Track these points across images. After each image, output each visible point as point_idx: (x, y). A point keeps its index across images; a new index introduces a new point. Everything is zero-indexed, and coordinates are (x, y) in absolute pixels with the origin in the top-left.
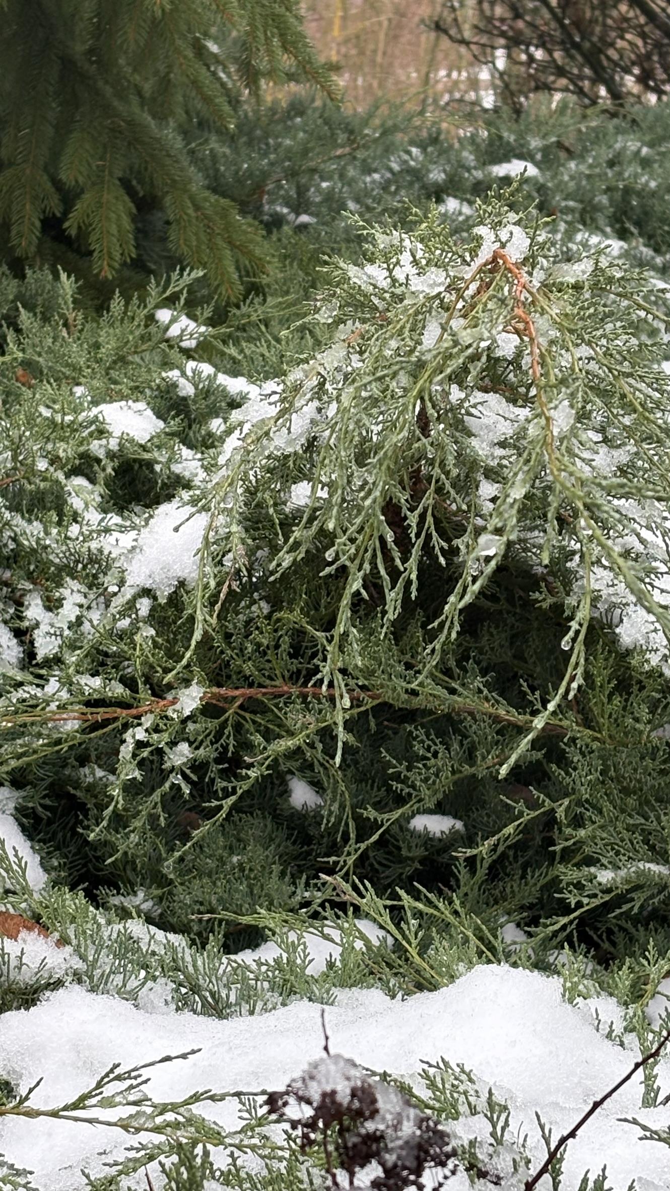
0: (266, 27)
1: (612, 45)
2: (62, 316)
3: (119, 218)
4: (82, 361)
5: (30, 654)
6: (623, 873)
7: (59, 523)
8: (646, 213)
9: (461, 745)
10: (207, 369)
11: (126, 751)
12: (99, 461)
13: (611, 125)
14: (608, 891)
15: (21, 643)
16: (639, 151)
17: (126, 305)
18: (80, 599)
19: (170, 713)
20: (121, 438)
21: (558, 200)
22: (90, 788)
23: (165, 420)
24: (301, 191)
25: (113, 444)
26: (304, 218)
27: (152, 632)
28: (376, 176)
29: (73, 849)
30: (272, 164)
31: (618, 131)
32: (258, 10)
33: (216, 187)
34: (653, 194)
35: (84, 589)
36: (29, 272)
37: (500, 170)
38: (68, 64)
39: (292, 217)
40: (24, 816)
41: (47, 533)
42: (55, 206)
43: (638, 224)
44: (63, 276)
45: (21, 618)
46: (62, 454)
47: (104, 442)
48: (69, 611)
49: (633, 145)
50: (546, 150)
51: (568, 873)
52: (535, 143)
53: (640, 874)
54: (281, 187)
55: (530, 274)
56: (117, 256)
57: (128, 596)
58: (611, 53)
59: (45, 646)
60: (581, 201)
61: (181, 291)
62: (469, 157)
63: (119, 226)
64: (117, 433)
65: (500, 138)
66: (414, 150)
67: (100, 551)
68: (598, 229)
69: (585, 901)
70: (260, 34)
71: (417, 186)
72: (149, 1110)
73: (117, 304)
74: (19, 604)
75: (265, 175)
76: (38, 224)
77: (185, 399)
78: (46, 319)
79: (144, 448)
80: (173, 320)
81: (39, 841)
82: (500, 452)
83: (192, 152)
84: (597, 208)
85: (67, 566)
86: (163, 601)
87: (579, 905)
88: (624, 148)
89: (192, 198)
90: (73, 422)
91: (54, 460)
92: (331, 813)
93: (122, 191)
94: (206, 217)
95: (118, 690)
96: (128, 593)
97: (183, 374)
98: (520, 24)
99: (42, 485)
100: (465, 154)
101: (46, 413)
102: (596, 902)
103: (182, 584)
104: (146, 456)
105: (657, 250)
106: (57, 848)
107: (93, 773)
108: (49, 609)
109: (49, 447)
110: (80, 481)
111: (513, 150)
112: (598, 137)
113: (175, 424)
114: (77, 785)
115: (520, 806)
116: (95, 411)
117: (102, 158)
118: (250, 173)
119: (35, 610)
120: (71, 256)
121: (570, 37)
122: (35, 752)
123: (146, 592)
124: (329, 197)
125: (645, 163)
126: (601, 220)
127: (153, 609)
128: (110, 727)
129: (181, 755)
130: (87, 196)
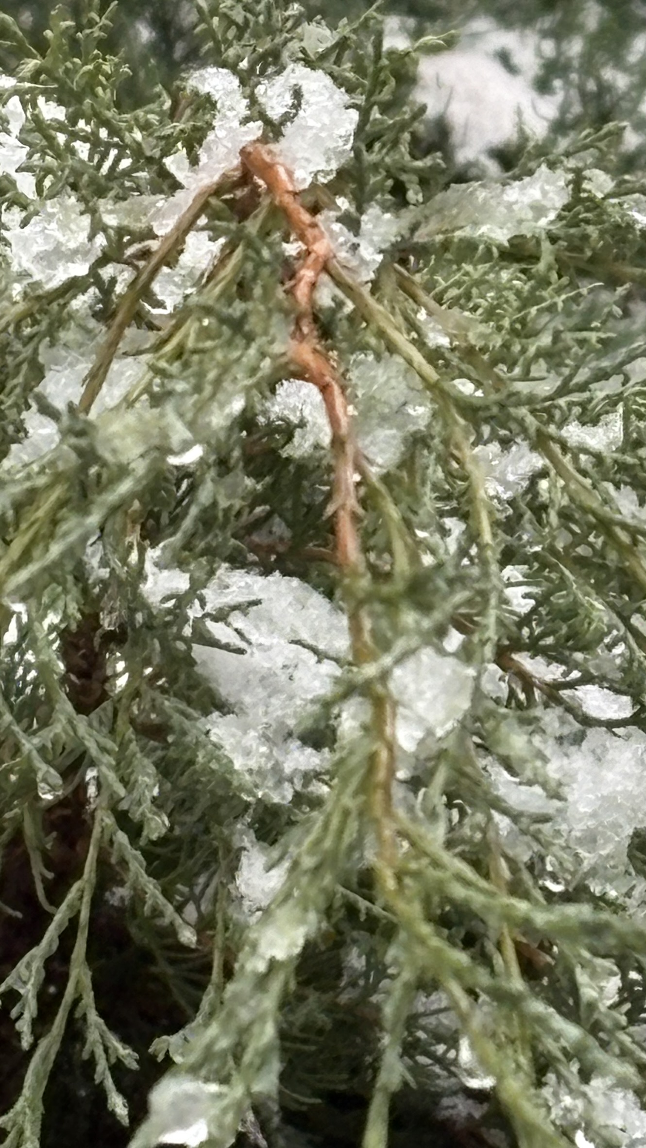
55: (352, 223)
82: (302, 759)
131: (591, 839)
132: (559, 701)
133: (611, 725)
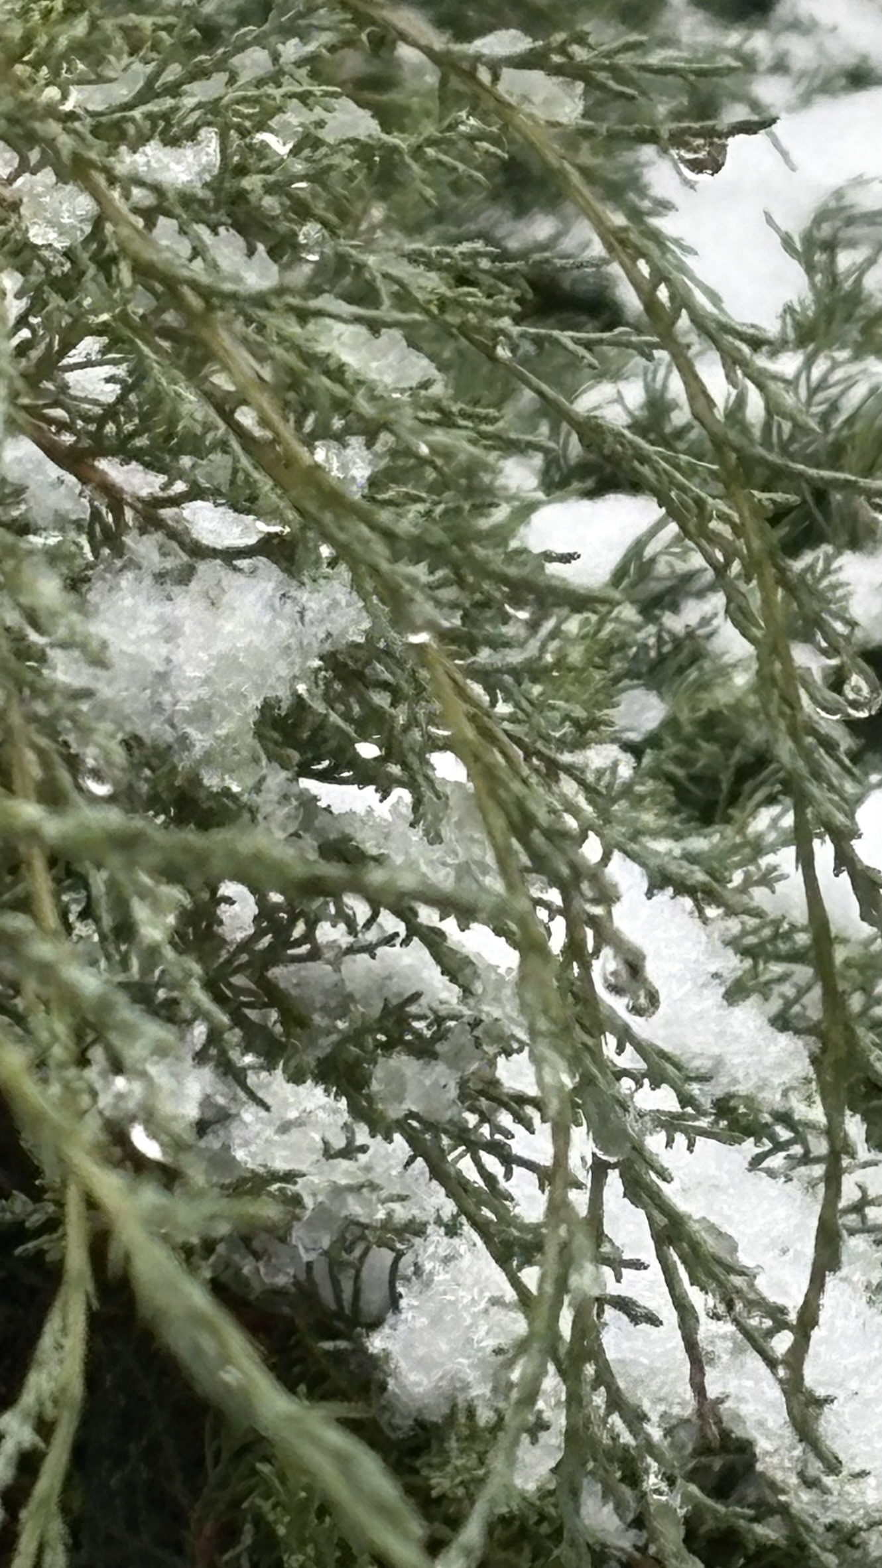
131: (203, 714)
132: (159, 524)
133: (230, 556)
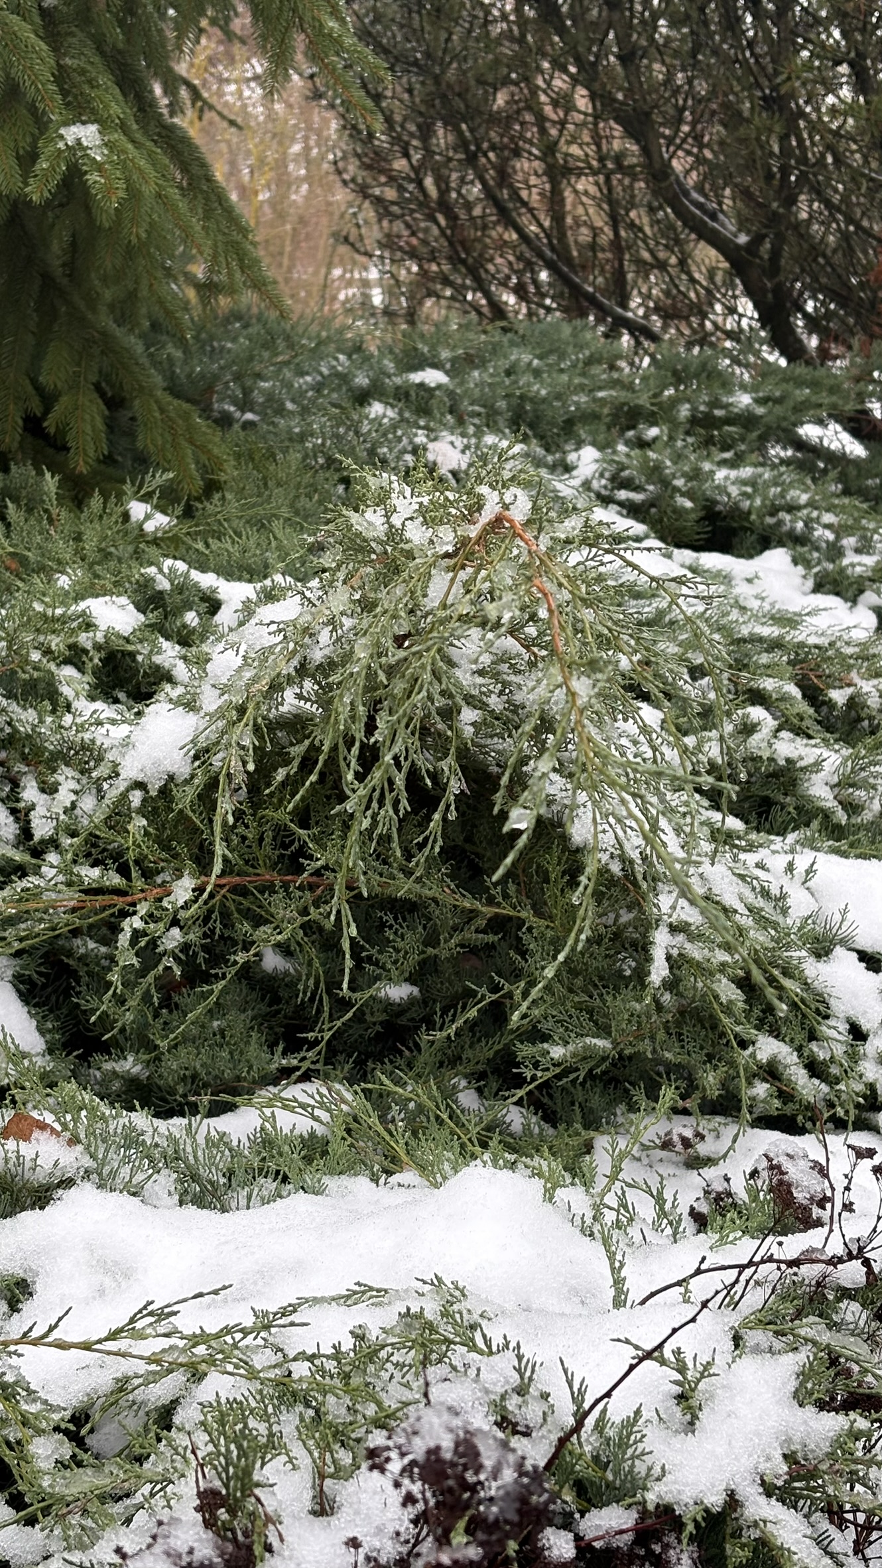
0: (226, 253)
1: (491, 260)
2: (46, 511)
3: (93, 418)
4: (68, 556)
5: (26, 832)
6: (571, 1047)
7: (54, 711)
8: (537, 417)
9: (425, 928)
10: (181, 566)
11: (124, 939)
12: (85, 651)
13: (505, 339)
14: (557, 1065)
15: (17, 820)
16: (530, 364)
17: (105, 503)
18: (73, 785)
19: (165, 904)
20: (107, 631)
21: (466, 406)
22: (81, 959)
23: (144, 613)
24: (247, 392)
25: (100, 637)
26: (249, 416)
27: (145, 822)
28: (308, 379)
29: (64, 1011)
30: (221, 368)
31: (512, 344)
32: (220, 237)
33: (174, 390)
34: (544, 400)
35: (78, 776)
36: (13, 467)
37: (416, 377)
38: (47, 279)
39: (238, 414)
40: (22, 982)
41: (41, 721)
42: (36, 407)
43: (531, 426)
44: (48, 475)
45: (18, 800)
46: (54, 648)
47: (91, 634)
48: (64, 796)
49: (526, 358)
50: (453, 361)
51: (525, 1050)
52: (445, 354)
53: (586, 1048)
54: (228, 388)
56: (91, 453)
57: (122, 789)
58: (491, 267)
59: (41, 829)
60: (484, 406)
61: (154, 492)
62: (390, 365)
63: (93, 427)
64: (103, 627)
65: (416, 349)
66: (341, 357)
67: (93, 741)
68: (498, 431)
69: (539, 1074)
70: (222, 259)
71: (344, 389)
72: (182, 1344)
73: (96, 502)
74: (15, 784)
75: (216, 378)
76: (20, 422)
77: (161, 592)
78: (30, 510)
79: (127, 640)
80: (148, 517)
81: (35, 1006)
82: (480, 680)
83: (151, 355)
84: (497, 412)
85: (61, 752)
86: (153, 793)
87: (534, 1078)
88: (518, 360)
89: (157, 402)
90: (63, 615)
91: (47, 652)
92: (306, 987)
93: (95, 395)
94: (171, 419)
95: (116, 880)
96: (121, 785)
97: (161, 571)
98: (414, 241)
99: (36, 674)
100: (386, 362)
101: (38, 607)
102: (549, 1075)
103: (171, 778)
104: (130, 648)
105: (548, 450)
106: (51, 1011)
107: (85, 944)
108: (43, 791)
109: (41, 638)
110: (69, 671)
111: (426, 359)
112: (496, 349)
113: (153, 617)
114: (70, 953)
115: (483, 990)
116: (82, 605)
117: (79, 365)
118: (202, 375)
119: (30, 793)
120: (50, 451)
121: (457, 252)
122: (38, 935)
123: (140, 785)
124: (270, 397)
125: (537, 373)
126: (501, 423)
127: (144, 800)
128: (107, 913)
129: (173, 939)
130: (64, 399)
